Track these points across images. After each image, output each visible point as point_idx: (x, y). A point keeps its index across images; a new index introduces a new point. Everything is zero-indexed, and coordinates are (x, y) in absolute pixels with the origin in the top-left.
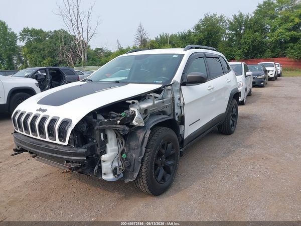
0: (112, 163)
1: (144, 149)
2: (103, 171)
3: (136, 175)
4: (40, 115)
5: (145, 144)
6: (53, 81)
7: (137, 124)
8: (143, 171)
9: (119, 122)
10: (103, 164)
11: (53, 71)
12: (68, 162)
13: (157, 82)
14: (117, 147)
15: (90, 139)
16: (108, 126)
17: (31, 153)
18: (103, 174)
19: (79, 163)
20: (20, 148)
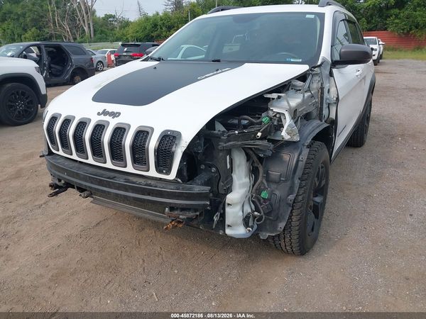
0: (243, 206)
1: (297, 182)
2: (228, 222)
3: (282, 225)
4: (108, 123)
5: (299, 173)
6: (52, 65)
7: (289, 137)
8: (294, 219)
9: (259, 134)
10: (228, 209)
11: (51, 49)
12: (172, 208)
13: (292, 60)
14: (247, 180)
15: (203, 167)
16: (240, 143)
17: (81, 190)
18: (226, 227)
19: (196, 210)
20: (63, 182)
